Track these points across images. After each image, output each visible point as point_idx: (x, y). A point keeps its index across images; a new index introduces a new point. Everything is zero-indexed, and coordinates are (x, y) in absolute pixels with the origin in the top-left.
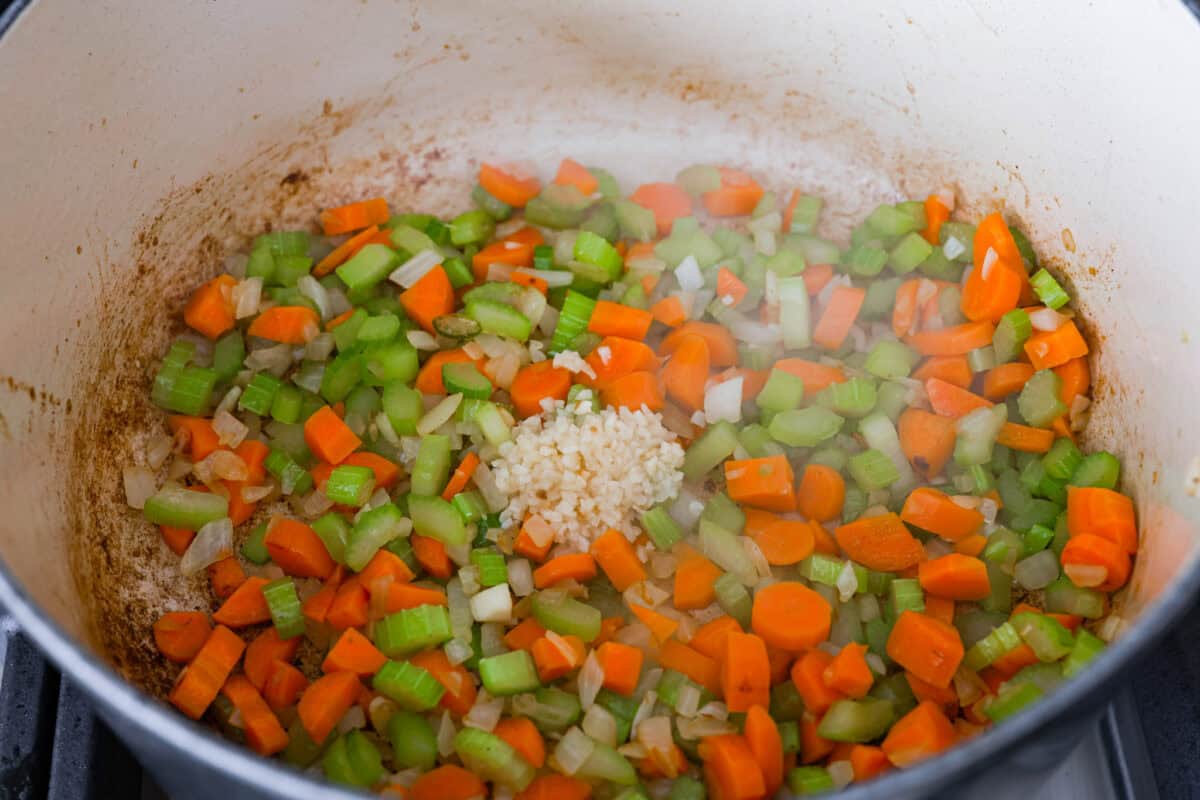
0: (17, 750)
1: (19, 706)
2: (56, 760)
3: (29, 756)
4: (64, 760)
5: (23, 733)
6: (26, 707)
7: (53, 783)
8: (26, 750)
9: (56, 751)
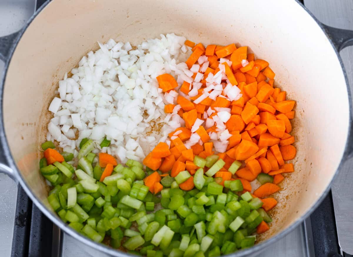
0: (23, 210)
1: (23, 199)
2: (33, 214)
3: (26, 213)
4: (35, 214)
5: (24, 206)
6: (25, 199)
7: (32, 220)
8: (25, 211)
9: (33, 211)
